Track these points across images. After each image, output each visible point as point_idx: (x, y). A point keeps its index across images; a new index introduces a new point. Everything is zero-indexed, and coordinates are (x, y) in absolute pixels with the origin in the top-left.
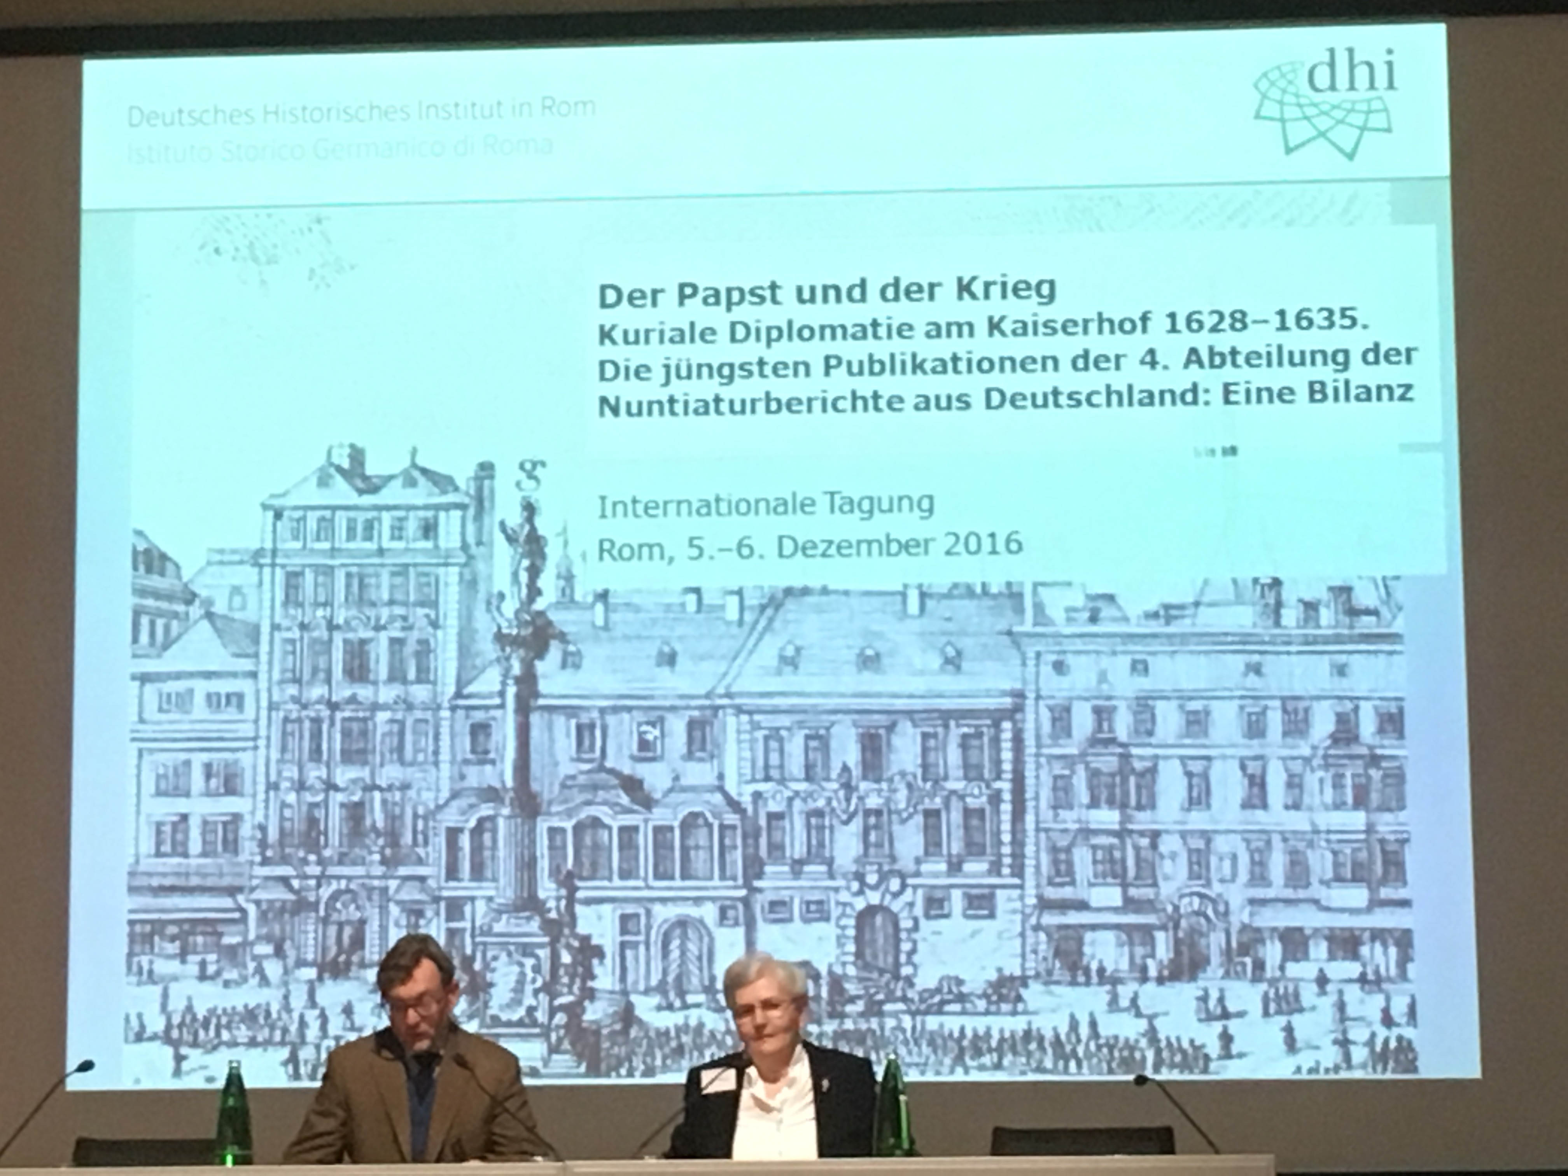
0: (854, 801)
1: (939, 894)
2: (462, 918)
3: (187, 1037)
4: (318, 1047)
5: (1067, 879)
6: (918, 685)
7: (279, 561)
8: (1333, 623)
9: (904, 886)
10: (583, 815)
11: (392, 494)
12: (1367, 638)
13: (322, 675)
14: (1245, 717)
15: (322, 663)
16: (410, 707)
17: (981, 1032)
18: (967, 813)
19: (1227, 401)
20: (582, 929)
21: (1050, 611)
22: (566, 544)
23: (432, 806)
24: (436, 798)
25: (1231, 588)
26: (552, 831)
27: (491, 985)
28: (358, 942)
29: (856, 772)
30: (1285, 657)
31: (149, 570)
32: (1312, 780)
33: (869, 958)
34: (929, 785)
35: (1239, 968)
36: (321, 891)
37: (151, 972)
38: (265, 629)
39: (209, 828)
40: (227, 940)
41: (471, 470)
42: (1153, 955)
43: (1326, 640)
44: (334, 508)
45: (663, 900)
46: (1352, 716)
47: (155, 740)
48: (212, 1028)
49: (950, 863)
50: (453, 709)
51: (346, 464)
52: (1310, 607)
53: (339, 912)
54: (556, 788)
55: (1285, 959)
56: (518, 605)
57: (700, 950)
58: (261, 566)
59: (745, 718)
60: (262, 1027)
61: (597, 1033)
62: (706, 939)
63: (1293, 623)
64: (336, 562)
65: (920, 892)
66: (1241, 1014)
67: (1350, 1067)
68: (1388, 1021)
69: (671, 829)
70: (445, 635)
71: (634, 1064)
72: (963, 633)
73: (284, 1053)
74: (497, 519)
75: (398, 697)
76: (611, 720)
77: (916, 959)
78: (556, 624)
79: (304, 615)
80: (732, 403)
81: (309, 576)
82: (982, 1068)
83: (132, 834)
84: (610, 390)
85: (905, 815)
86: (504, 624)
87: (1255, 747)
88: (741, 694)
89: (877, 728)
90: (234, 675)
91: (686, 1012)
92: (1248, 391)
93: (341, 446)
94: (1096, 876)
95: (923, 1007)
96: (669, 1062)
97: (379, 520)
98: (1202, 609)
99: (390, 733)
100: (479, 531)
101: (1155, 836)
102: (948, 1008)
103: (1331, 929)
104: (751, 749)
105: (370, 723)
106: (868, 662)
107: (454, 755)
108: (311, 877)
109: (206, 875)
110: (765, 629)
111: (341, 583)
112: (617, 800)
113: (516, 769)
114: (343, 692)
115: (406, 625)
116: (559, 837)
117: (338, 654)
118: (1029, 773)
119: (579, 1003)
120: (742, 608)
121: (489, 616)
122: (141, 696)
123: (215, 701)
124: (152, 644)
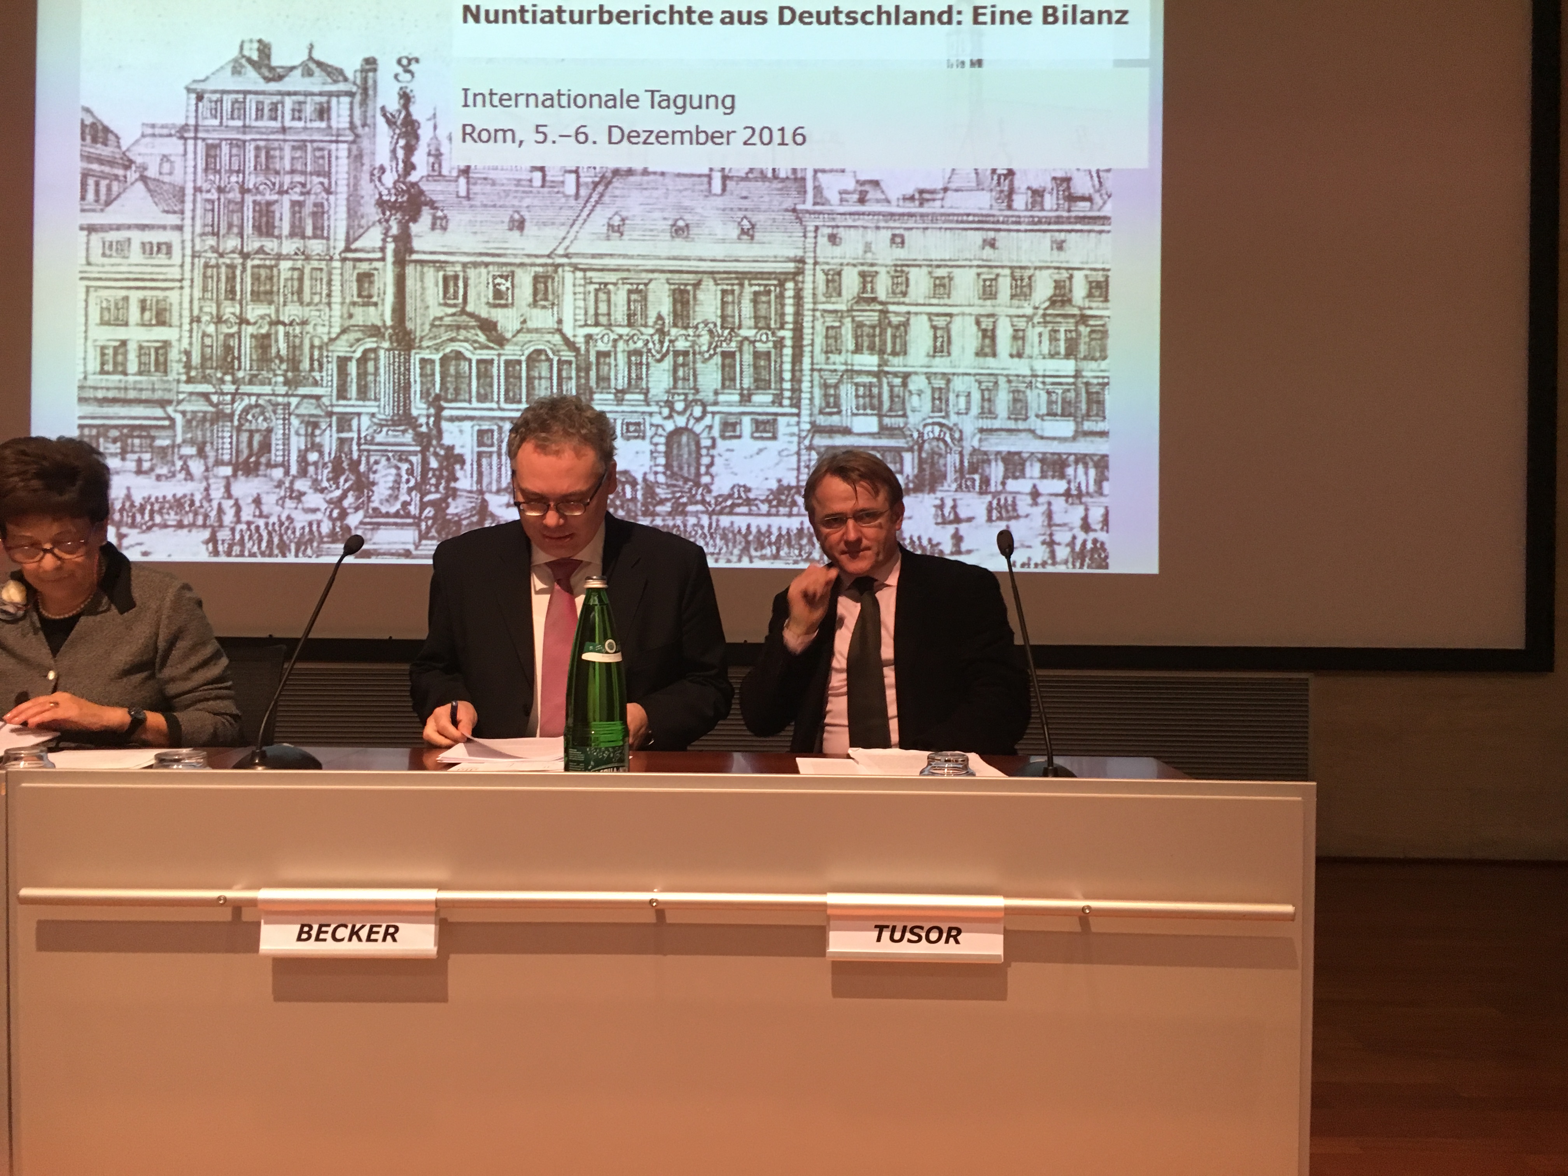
0: (666, 344)
1: (732, 419)
2: (350, 430)
3: (127, 520)
4: (233, 530)
5: (835, 410)
6: (719, 251)
7: (200, 135)
8: (1055, 207)
9: (704, 413)
10: (448, 350)
11: (293, 82)
12: (1082, 220)
13: (235, 230)
14: (982, 283)
15: (236, 220)
16: (308, 258)
17: (764, 529)
18: (757, 355)
19: (976, 22)
20: (447, 440)
21: (827, 193)
22: (435, 127)
23: (326, 339)
24: (329, 333)
25: (973, 175)
26: (423, 361)
27: (374, 484)
28: (266, 446)
29: (668, 320)
30: (1014, 234)
31: (95, 140)
32: (1032, 334)
33: (676, 469)
34: (726, 332)
35: (969, 483)
36: (236, 405)
38: (189, 191)
39: (143, 351)
40: (159, 443)
41: (357, 64)
43: (1050, 221)
44: (246, 93)
46: (1067, 283)
47: (100, 279)
48: (147, 512)
49: (741, 395)
50: (344, 260)
51: (255, 56)
52: (1037, 194)
53: (251, 422)
54: (427, 327)
55: (1005, 477)
56: (396, 177)
58: (186, 139)
59: (579, 274)
60: (187, 513)
61: (458, 523)
63: (1023, 207)
64: (247, 137)
65: (717, 418)
66: (970, 520)
67: (1054, 563)
68: (1086, 527)
69: (519, 362)
70: (336, 199)
72: (755, 210)
73: (206, 534)
74: (379, 105)
75: (298, 249)
76: (472, 273)
77: (713, 470)
78: (427, 193)
79: (220, 179)
80: (572, 12)
81: (225, 148)
82: (763, 557)
83: (82, 355)
85: (707, 355)
86: (385, 192)
87: (988, 307)
88: (577, 255)
89: (686, 285)
90: (164, 227)
92: (993, 13)
93: (251, 41)
94: (857, 408)
95: (718, 508)
97: (283, 103)
98: (949, 193)
99: (292, 279)
100: (364, 116)
101: (906, 376)
102: (738, 510)
103: (1044, 454)
104: (585, 300)
105: (275, 271)
106: (680, 231)
107: (344, 298)
108: (227, 394)
109: (141, 390)
110: (597, 202)
111: (251, 154)
112: (476, 338)
113: (394, 311)
114: (253, 244)
115: (304, 190)
116: (429, 367)
117: (249, 213)
118: (807, 325)
119: (444, 499)
120: (578, 185)
121: (372, 185)
122: (88, 243)
123: (148, 249)
124: (96, 199)
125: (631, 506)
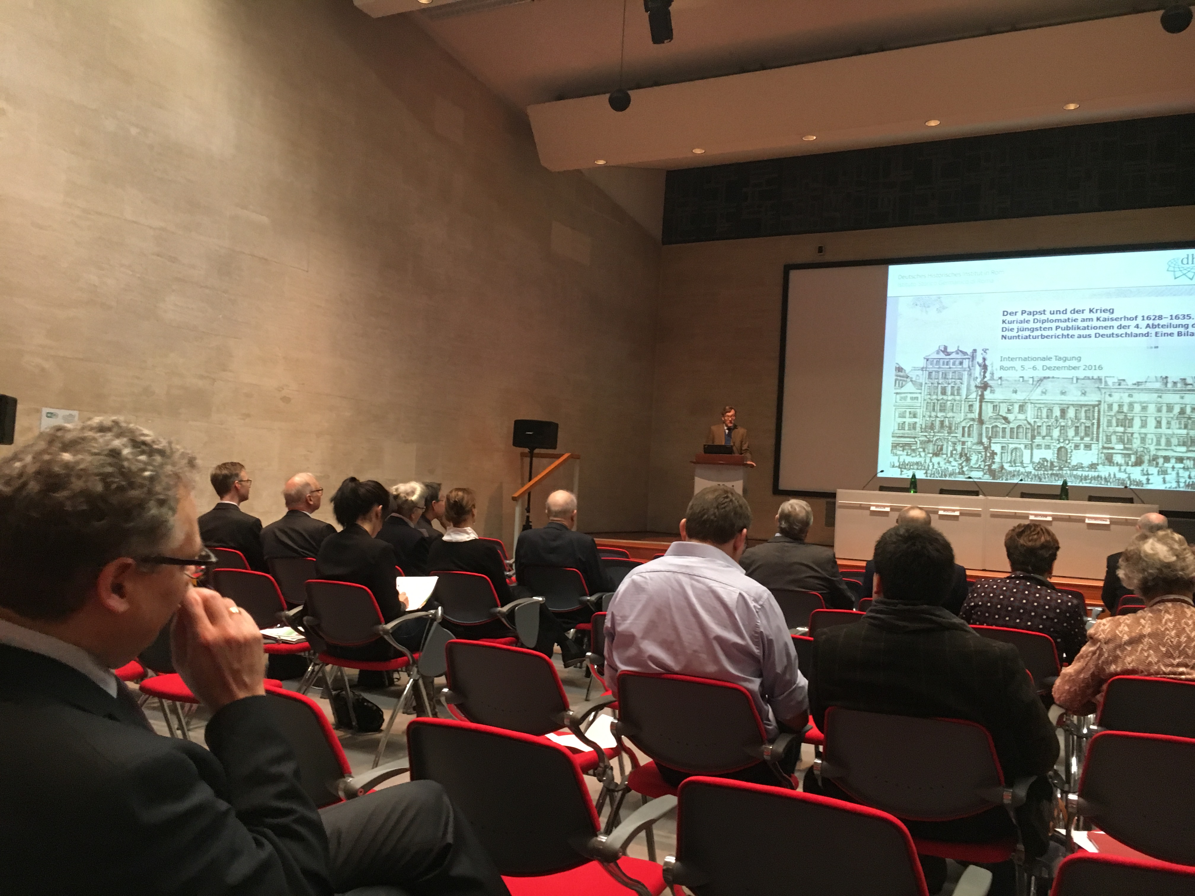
0: (1058, 424)
1: (1078, 445)
2: (965, 445)
3: (903, 467)
4: (932, 471)
5: (1110, 443)
6: (1075, 399)
7: (927, 369)
8: (1181, 387)
9: (1069, 443)
10: (994, 425)
11: (953, 356)
12: (1189, 390)
13: (936, 394)
14: (1157, 408)
15: (936, 391)
16: (955, 401)
17: (1087, 475)
18: (1086, 427)
19: (1156, 336)
20: (992, 449)
21: (1109, 383)
23: (959, 422)
24: (960, 420)
25: (1155, 378)
26: (987, 428)
27: (971, 459)
28: (941, 449)
29: (1059, 417)
30: (1168, 394)
31: (899, 371)
32: (1173, 422)
33: (1060, 458)
34: (1076, 421)
35: (1152, 464)
36: (934, 438)
37: (896, 453)
38: (924, 384)
39: (910, 424)
40: (913, 448)
41: (971, 351)
42: (1130, 460)
43: (1179, 391)
44: (940, 359)
45: (1012, 443)
46: (1185, 408)
47: (899, 406)
48: (909, 465)
49: (1081, 438)
50: (965, 401)
51: (943, 349)
52: (1175, 383)
53: (938, 443)
54: (988, 419)
55: (1164, 462)
56: (981, 380)
57: (1020, 454)
58: (923, 371)
59: (1033, 405)
60: (920, 466)
61: (995, 471)
62: (1021, 452)
63: (1171, 387)
64: (940, 370)
65: (1073, 444)
66: (1152, 474)
67: (1179, 488)
69: (1014, 428)
70: (964, 386)
71: (1003, 478)
72: (1086, 388)
73: (924, 471)
74: (977, 361)
75: (953, 398)
76: (1001, 404)
77: (1072, 458)
78: (989, 384)
79: (932, 381)
80: (1033, 336)
81: (934, 373)
82: (1086, 483)
83: (893, 425)
84: (1004, 334)
85: (1070, 427)
86: (977, 384)
87: (1159, 414)
88: (1032, 400)
89: (1065, 408)
90: (916, 393)
91: (1016, 467)
92: (1162, 334)
93: (942, 345)
94: (1117, 442)
95: (1073, 469)
96: (1011, 478)
97: (950, 361)
98: (1147, 383)
100: (972, 364)
101: (1132, 434)
102: (1079, 469)
103: (1176, 456)
104: (1034, 412)
106: (1063, 393)
107: (965, 411)
108: (932, 435)
109: (909, 434)
110: (1038, 386)
111: (941, 374)
112: (1002, 421)
113: (979, 414)
114: (940, 397)
115: (955, 383)
117: (939, 389)
118: (1102, 419)
119: (991, 464)
120: (1033, 381)
121: (974, 382)
122: (895, 397)
123: (912, 398)
124: (899, 386)
125: (1046, 467)
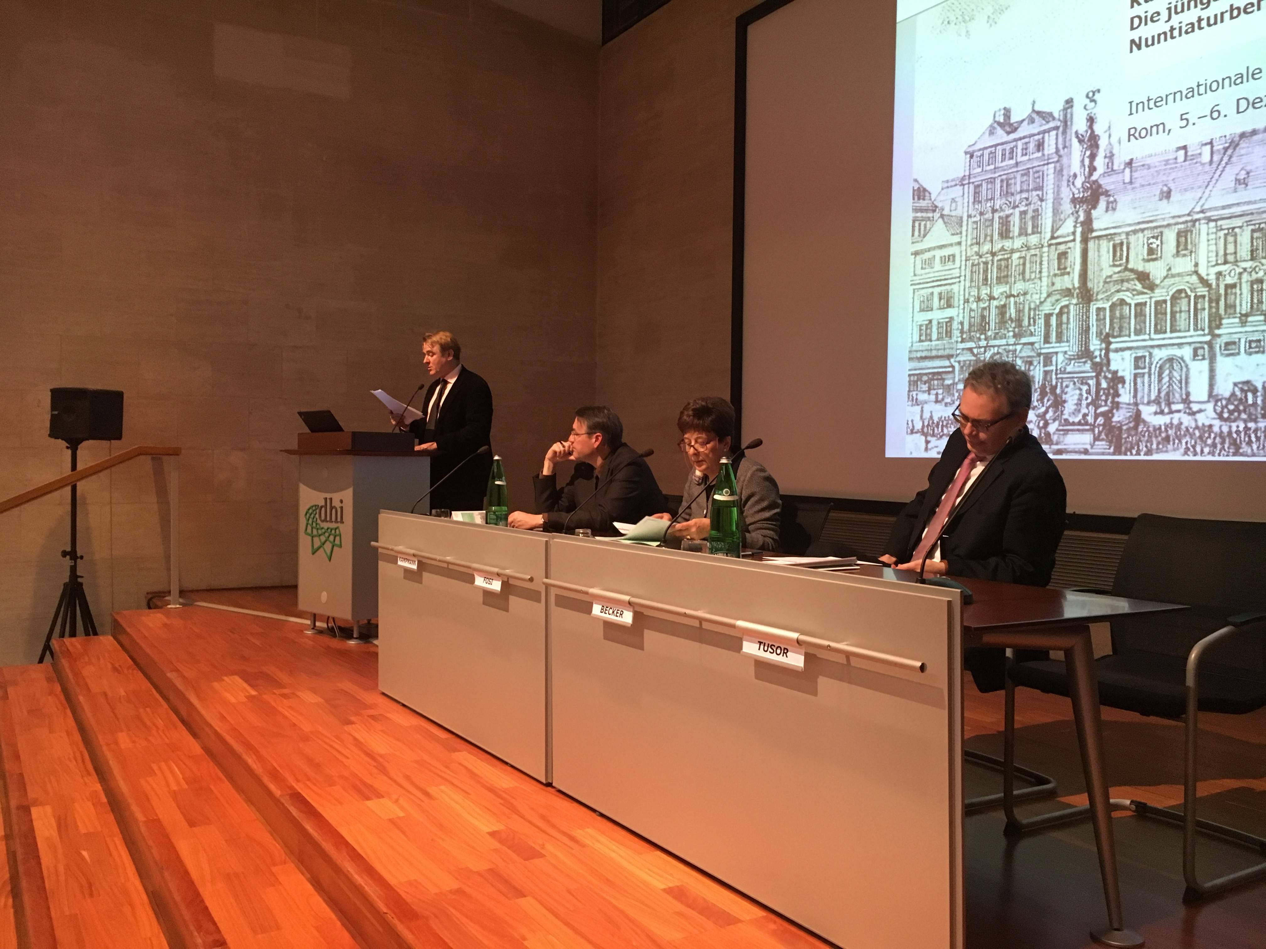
2: (1051, 365)
3: (929, 431)
7: (971, 181)
10: (1115, 299)
11: (1024, 130)
13: (989, 238)
15: (989, 233)
16: (1029, 249)
20: (1113, 367)
22: (1110, 136)
23: (1038, 303)
24: (1040, 298)
26: (1099, 309)
31: (919, 198)
36: (986, 354)
37: (917, 399)
38: (965, 218)
39: (940, 325)
40: (946, 382)
41: (1061, 105)
44: (996, 146)
45: (1159, 346)
47: (920, 284)
48: (940, 426)
50: (1050, 246)
51: (1002, 120)
54: (1101, 284)
56: (1084, 179)
57: (1181, 376)
58: (963, 185)
59: (1212, 224)
61: (1120, 429)
62: (1184, 369)
64: (996, 175)
69: (1165, 302)
70: (1046, 204)
71: (1141, 448)
74: (1074, 131)
75: (1023, 243)
76: (1132, 238)
78: (1103, 186)
79: (981, 206)
80: (1208, 19)
81: (984, 185)
83: (910, 332)
84: (1136, 35)
86: (1076, 192)
88: (1210, 209)
90: (951, 245)
91: (1171, 416)
93: (1000, 110)
96: (1161, 446)
97: (1016, 146)
99: (1019, 265)
100: (1065, 141)
104: (1216, 244)
105: (1010, 260)
107: (1049, 272)
108: (981, 347)
109: (938, 350)
110: (1227, 164)
111: (998, 186)
112: (1134, 287)
113: (1080, 276)
114: (998, 246)
115: (1028, 202)
116: (1102, 313)
117: (996, 225)
119: (1111, 411)
120: (1212, 153)
121: (1068, 189)
122: (915, 262)
123: (946, 260)
124: (919, 236)
125: (1252, 410)
